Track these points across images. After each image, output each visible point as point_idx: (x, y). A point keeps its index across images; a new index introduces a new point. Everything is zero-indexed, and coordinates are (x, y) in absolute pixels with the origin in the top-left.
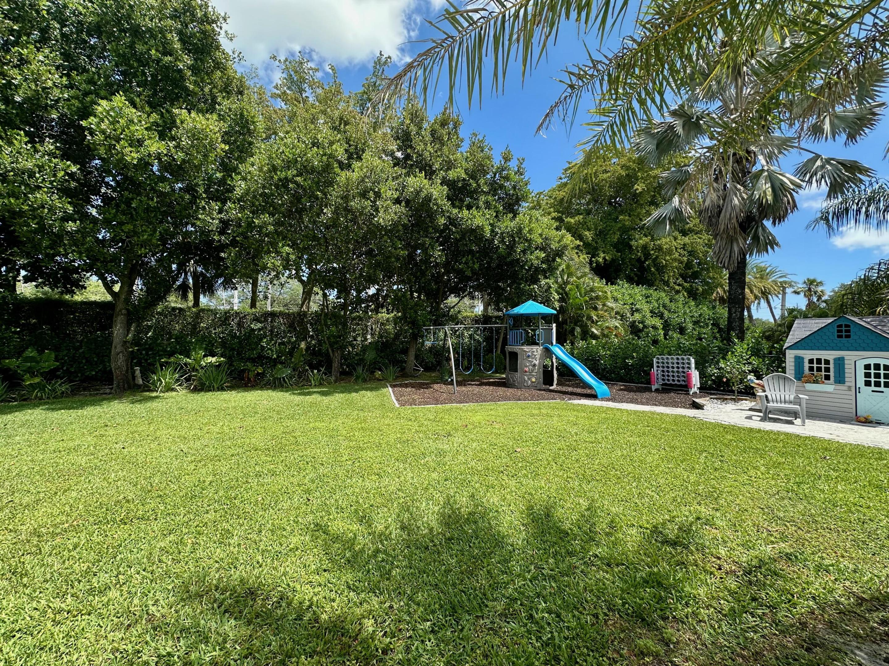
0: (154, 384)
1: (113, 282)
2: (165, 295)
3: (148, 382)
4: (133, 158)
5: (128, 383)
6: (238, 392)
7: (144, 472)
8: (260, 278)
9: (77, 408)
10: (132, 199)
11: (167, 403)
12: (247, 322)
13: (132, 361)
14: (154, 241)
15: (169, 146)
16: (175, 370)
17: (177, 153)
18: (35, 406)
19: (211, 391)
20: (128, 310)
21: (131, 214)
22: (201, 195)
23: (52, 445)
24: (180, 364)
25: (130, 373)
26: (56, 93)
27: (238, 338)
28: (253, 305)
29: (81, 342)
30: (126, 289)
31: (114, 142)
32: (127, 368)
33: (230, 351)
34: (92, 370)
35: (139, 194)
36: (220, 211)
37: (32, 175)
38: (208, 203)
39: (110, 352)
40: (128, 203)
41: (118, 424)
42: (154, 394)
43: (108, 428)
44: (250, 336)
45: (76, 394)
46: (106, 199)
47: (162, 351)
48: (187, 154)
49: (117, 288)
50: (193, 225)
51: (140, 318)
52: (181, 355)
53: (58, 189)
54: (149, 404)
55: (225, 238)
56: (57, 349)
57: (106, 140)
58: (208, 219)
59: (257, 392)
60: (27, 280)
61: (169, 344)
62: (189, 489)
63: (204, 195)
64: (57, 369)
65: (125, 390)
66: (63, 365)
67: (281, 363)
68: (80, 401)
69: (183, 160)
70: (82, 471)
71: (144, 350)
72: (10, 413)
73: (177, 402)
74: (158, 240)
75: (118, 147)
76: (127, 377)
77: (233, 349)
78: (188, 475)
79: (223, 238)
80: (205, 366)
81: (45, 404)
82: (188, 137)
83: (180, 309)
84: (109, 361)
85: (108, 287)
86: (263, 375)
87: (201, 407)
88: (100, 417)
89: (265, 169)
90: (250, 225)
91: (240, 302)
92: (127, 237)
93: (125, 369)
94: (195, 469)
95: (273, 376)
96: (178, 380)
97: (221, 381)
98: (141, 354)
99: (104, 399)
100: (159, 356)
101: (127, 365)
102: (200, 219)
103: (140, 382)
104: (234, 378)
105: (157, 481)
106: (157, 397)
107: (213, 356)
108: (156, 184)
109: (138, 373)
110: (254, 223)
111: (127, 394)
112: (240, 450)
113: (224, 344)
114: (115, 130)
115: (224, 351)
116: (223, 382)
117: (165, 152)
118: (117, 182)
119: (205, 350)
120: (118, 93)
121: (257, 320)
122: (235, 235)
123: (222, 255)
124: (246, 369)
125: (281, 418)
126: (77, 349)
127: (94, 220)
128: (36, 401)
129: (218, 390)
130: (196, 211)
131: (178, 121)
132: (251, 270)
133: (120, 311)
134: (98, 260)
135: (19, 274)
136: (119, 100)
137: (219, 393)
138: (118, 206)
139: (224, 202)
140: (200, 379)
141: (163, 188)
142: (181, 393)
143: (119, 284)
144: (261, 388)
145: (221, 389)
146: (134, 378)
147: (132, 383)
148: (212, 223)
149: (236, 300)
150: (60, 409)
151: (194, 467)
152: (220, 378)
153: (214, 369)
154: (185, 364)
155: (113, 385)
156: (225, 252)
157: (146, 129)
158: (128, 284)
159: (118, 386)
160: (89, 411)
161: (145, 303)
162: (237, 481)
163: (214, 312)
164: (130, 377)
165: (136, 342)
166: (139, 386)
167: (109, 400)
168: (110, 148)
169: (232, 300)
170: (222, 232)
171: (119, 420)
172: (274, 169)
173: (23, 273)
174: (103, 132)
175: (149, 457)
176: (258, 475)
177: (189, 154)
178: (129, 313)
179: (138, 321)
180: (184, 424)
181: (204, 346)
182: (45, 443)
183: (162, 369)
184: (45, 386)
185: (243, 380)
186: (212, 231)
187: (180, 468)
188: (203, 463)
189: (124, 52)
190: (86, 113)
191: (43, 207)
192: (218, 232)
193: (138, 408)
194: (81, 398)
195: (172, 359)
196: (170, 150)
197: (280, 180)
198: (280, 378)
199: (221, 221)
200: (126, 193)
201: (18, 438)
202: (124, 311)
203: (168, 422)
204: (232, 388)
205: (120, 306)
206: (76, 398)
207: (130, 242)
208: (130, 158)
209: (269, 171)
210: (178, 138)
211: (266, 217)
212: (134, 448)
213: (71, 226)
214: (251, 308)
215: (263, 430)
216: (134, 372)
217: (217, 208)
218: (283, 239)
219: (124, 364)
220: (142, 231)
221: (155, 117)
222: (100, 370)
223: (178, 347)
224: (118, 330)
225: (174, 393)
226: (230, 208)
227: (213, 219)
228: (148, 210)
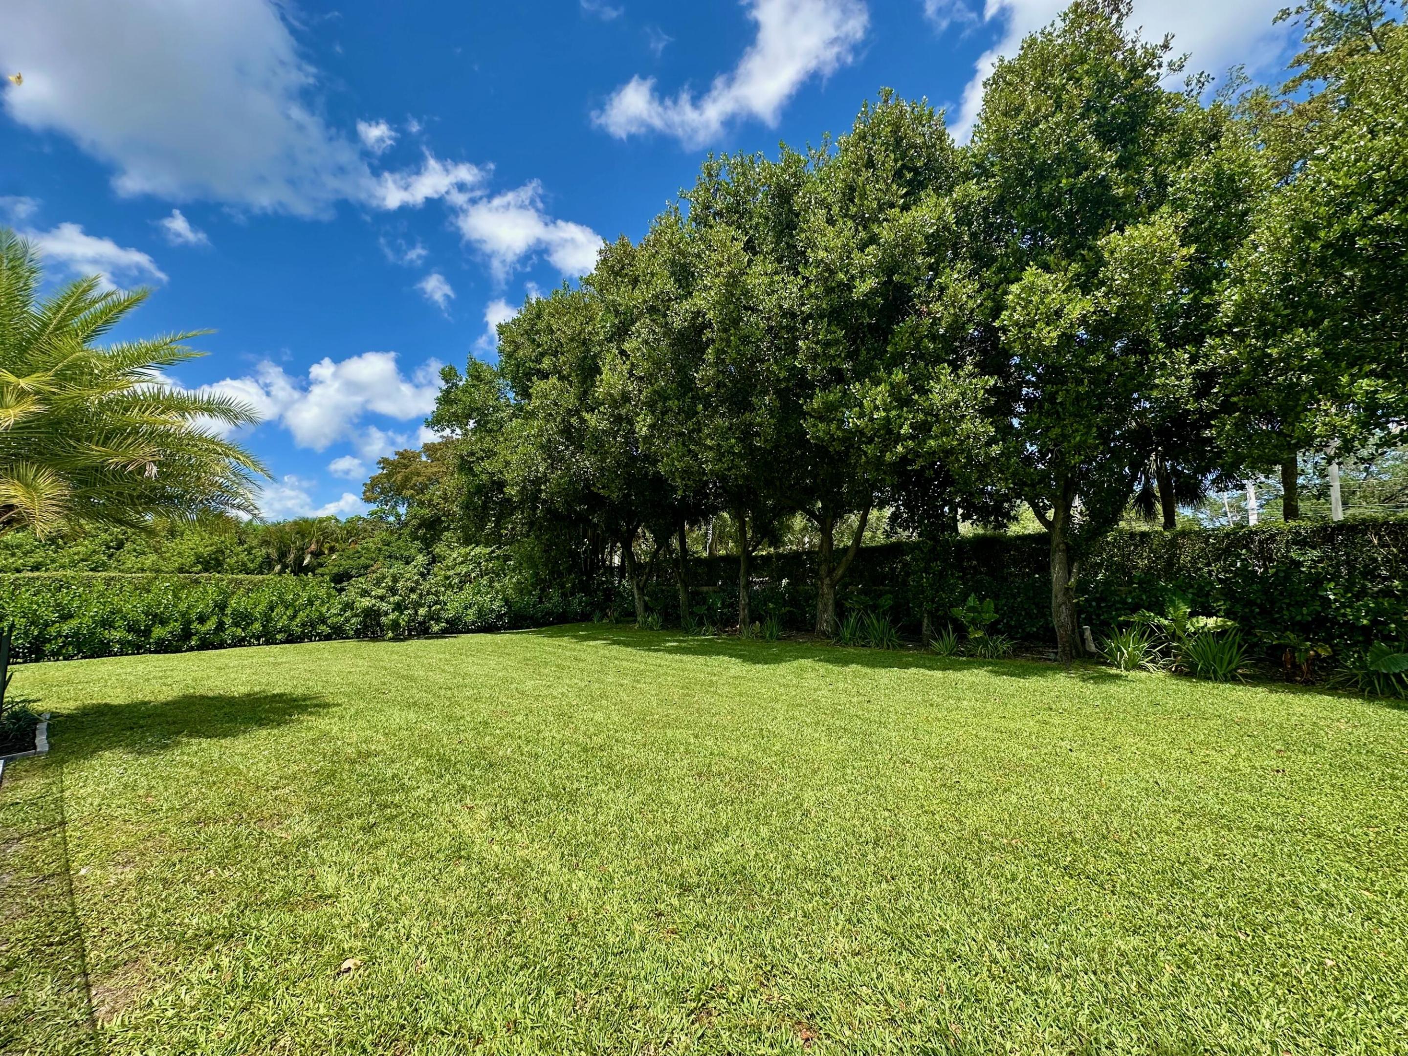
0: (1111, 653)
1: (1046, 508)
2: (1115, 516)
3: (1103, 650)
4: (1053, 339)
5: (1076, 648)
6: (1271, 692)
7: (1097, 800)
8: (1299, 459)
9: (1019, 676)
10: (1057, 392)
11: (1132, 689)
12: (1278, 549)
13: (1079, 617)
14: (1090, 441)
15: (1097, 298)
16: (1142, 636)
17: (1109, 303)
18: (981, 666)
19: (1210, 679)
20: (1066, 544)
21: (1057, 412)
22: (1156, 346)
23: (995, 722)
24: (1149, 626)
25: (1077, 635)
26: (971, 304)
27: (1263, 579)
28: (1291, 512)
29: (1018, 588)
30: (1061, 515)
31: (1029, 330)
32: (1073, 626)
33: (1245, 606)
34: (1033, 626)
35: (1064, 382)
36: (1193, 360)
37: (957, 405)
38: (1169, 355)
39: (1051, 603)
40: (1052, 398)
41: (1065, 710)
42: (1114, 671)
43: (1053, 713)
44: (1287, 578)
45: (1018, 656)
46: (1029, 402)
47: (1119, 602)
48: (1124, 295)
49: (1050, 514)
50: (1148, 399)
51: (1082, 554)
52: (1149, 610)
53: (980, 412)
54: (1104, 687)
55: (1209, 401)
56: (996, 597)
57: (1020, 332)
58: (1172, 381)
59: (1319, 697)
60: (965, 518)
61: (1130, 592)
62: (1169, 863)
63: (1161, 345)
64: (997, 622)
65: (1073, 657)
66: (1003, 616)
67: (1387, 638)
68: (1022, 666)
69: (1121, 308)
70: (1023, 769)
71: (1094, 600)
72: (960, 670)
73: (1148, 690)
74: (1095, 438)
75: (1034, 334)
76: (1074, 639)
77: (1251, 603)
78: (1167, 834)
79: (1205, 403)
80: (1195, 633)
81: (990, 664)
82: (1124, 269)
83: (1144, 534)
84: (1051, 615)
85: (1040, 515)
86: (1334, 661)
87: (1192, 708)
88: (1043, 694)
89: (1286, 242)
90: (1261, 362)
91: (1261, 506)
92: (1055, 445)
93: (1070, 627)
94: (1179, 828)
95: (1364, 667)
96: (1147, 653)
97: (1230, 663)
98: (1090, 606)
99: (1049, 668)
100: (1117, 610)
101: (1072, 622)
102: (1157, 386)
103: (1092, 648)
104: (1260, 660)
105: (1115, 824)
106: (1118, 677)
107: (1209, 615)
108: (1084, 359)
109: (1088, 634)
110: (1270, 355)
111: (1075, 665)
112: (1278, 823)
113: (1228, 593)
114: (1028, 315)
115: (1232, 606)
116: (1233, 666)
117: (1092, 310)
118: (1038, 376)
119: (1192, 603)
120: (1029, 265)
121: (1301, 542)
122: (1227, 392)
123: (1207, 433)
124: (1286, 646)
125: (1393, 777)
126: (1014, 597)
127: (1018, 434)
128: (981, 659)
129: (1226, 681)
130: (1151, 375)
131: (1106, 255)
132: (1275, 447)
133: (1057, 546)
134: (1025, 484)
135: (957, 513)
136: (1031, 273)
137: (1228, 685)
138: (1041, 407)
139: (1199, 341)
140: (1187, 655)
141: (1094, 361)
142: (1154, 675)
143: (1053, 510)
144: (1333, 690)
145: (1232, 678)
146: (1083, 641)
147: (1081, 649)
148: (1179, 386)
149: (1252, 503)
150: (1004, 674)
151: (1178, 824)
152: (1227, 658)
153: (1211, 639)
154: (1159, 627)
155: (1057, 648)
156: (1211, 427)
157: (1065, 292)
158: (1065, 507)
159: (1063, 651)
160: (1033, 683)
161: (1088, 531)
162: (1269, 890)
163: (1203, 536)
164: (1078, 639)
165: (1081, 587)
166: (1091, 655)
167: (1056, 670)
168: (1025, 338)
169: (1243, 504)
170: (1202, 392)
171: (1066, 704)
172: (1310, 230)
173: (960, 511)
174: (1017, 323)
175: (1105, 777)
176: (1325, 900)
177: (1128, 294)
178: (1068, 548)
179: (1081, 559)
180: (1161, 735)
181: (1190, 596)
182: (988, 716)
183: (1121, 633)
184: (987, 643)
185: (1282, 665)
186: (1182, 397)
187: (1154, 816)
188: (1194, 820)
189: (1031, 209)
190: (998, 309)
191: (969, 437)
192: (1193, 396)
193: (1090, 689)
194: (1023, 661)
195: (1135, 618)
196: (1099, 303)
197: (1327, 246)
198: (1386, 676)
199: (1198, 374)
200: (1049, 387)
201: (965, 703)
202: (1062, 547)
203: (1134, 723)
204: (1254, 680)
205: (1056, 539)
206: (1020, 661)
207: (1059, 451)
208: (1048, 341)
209: (1298, 240)
210: (1108, 279)
211: (1299, 335)
212: (1084, 754)
213: (995, 450)
214: (1286, 520)
215: (1338, 795)
216: (1082, 634)
217: (1186, 356)
218: (1351, 365)
219: (1068, 620)
220: (1073, 432)
221: (1075, 267)
222: (1042, 626)
223: (1144, 597)
224: (1057, 573)
225: (1144, 674)
226: (1211, 347)
227: (1180, 378)
228: (1079, 398)
